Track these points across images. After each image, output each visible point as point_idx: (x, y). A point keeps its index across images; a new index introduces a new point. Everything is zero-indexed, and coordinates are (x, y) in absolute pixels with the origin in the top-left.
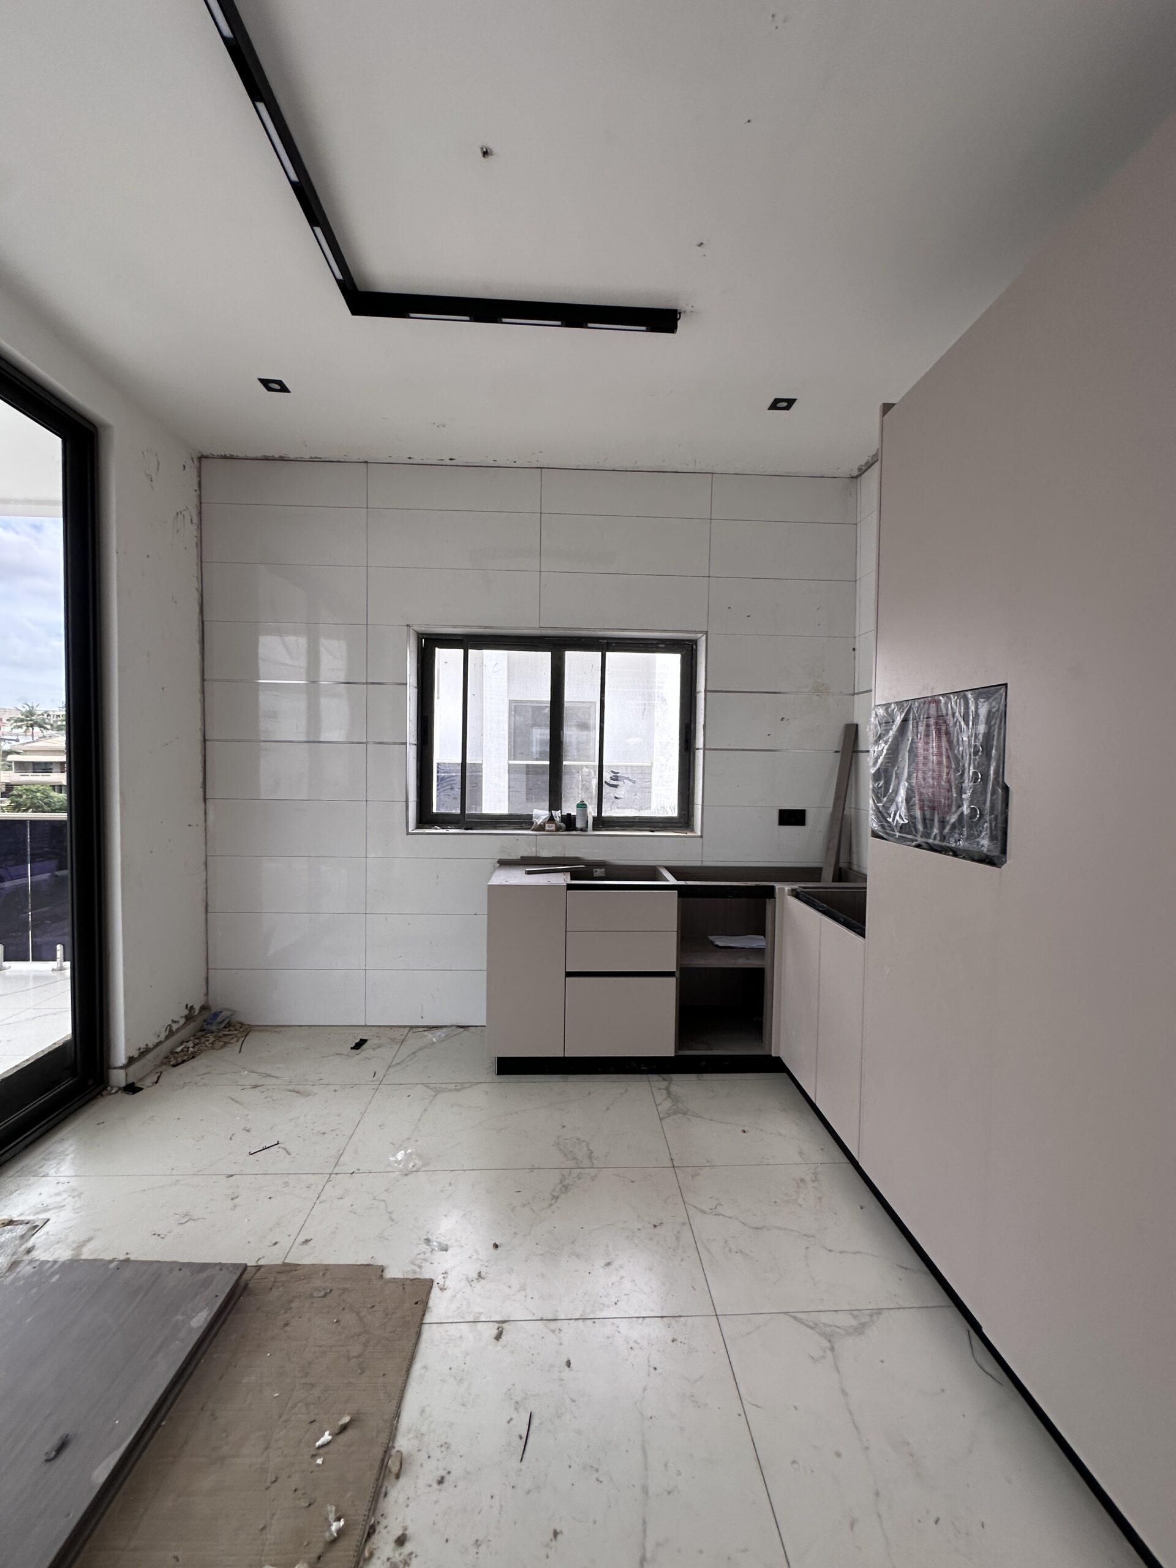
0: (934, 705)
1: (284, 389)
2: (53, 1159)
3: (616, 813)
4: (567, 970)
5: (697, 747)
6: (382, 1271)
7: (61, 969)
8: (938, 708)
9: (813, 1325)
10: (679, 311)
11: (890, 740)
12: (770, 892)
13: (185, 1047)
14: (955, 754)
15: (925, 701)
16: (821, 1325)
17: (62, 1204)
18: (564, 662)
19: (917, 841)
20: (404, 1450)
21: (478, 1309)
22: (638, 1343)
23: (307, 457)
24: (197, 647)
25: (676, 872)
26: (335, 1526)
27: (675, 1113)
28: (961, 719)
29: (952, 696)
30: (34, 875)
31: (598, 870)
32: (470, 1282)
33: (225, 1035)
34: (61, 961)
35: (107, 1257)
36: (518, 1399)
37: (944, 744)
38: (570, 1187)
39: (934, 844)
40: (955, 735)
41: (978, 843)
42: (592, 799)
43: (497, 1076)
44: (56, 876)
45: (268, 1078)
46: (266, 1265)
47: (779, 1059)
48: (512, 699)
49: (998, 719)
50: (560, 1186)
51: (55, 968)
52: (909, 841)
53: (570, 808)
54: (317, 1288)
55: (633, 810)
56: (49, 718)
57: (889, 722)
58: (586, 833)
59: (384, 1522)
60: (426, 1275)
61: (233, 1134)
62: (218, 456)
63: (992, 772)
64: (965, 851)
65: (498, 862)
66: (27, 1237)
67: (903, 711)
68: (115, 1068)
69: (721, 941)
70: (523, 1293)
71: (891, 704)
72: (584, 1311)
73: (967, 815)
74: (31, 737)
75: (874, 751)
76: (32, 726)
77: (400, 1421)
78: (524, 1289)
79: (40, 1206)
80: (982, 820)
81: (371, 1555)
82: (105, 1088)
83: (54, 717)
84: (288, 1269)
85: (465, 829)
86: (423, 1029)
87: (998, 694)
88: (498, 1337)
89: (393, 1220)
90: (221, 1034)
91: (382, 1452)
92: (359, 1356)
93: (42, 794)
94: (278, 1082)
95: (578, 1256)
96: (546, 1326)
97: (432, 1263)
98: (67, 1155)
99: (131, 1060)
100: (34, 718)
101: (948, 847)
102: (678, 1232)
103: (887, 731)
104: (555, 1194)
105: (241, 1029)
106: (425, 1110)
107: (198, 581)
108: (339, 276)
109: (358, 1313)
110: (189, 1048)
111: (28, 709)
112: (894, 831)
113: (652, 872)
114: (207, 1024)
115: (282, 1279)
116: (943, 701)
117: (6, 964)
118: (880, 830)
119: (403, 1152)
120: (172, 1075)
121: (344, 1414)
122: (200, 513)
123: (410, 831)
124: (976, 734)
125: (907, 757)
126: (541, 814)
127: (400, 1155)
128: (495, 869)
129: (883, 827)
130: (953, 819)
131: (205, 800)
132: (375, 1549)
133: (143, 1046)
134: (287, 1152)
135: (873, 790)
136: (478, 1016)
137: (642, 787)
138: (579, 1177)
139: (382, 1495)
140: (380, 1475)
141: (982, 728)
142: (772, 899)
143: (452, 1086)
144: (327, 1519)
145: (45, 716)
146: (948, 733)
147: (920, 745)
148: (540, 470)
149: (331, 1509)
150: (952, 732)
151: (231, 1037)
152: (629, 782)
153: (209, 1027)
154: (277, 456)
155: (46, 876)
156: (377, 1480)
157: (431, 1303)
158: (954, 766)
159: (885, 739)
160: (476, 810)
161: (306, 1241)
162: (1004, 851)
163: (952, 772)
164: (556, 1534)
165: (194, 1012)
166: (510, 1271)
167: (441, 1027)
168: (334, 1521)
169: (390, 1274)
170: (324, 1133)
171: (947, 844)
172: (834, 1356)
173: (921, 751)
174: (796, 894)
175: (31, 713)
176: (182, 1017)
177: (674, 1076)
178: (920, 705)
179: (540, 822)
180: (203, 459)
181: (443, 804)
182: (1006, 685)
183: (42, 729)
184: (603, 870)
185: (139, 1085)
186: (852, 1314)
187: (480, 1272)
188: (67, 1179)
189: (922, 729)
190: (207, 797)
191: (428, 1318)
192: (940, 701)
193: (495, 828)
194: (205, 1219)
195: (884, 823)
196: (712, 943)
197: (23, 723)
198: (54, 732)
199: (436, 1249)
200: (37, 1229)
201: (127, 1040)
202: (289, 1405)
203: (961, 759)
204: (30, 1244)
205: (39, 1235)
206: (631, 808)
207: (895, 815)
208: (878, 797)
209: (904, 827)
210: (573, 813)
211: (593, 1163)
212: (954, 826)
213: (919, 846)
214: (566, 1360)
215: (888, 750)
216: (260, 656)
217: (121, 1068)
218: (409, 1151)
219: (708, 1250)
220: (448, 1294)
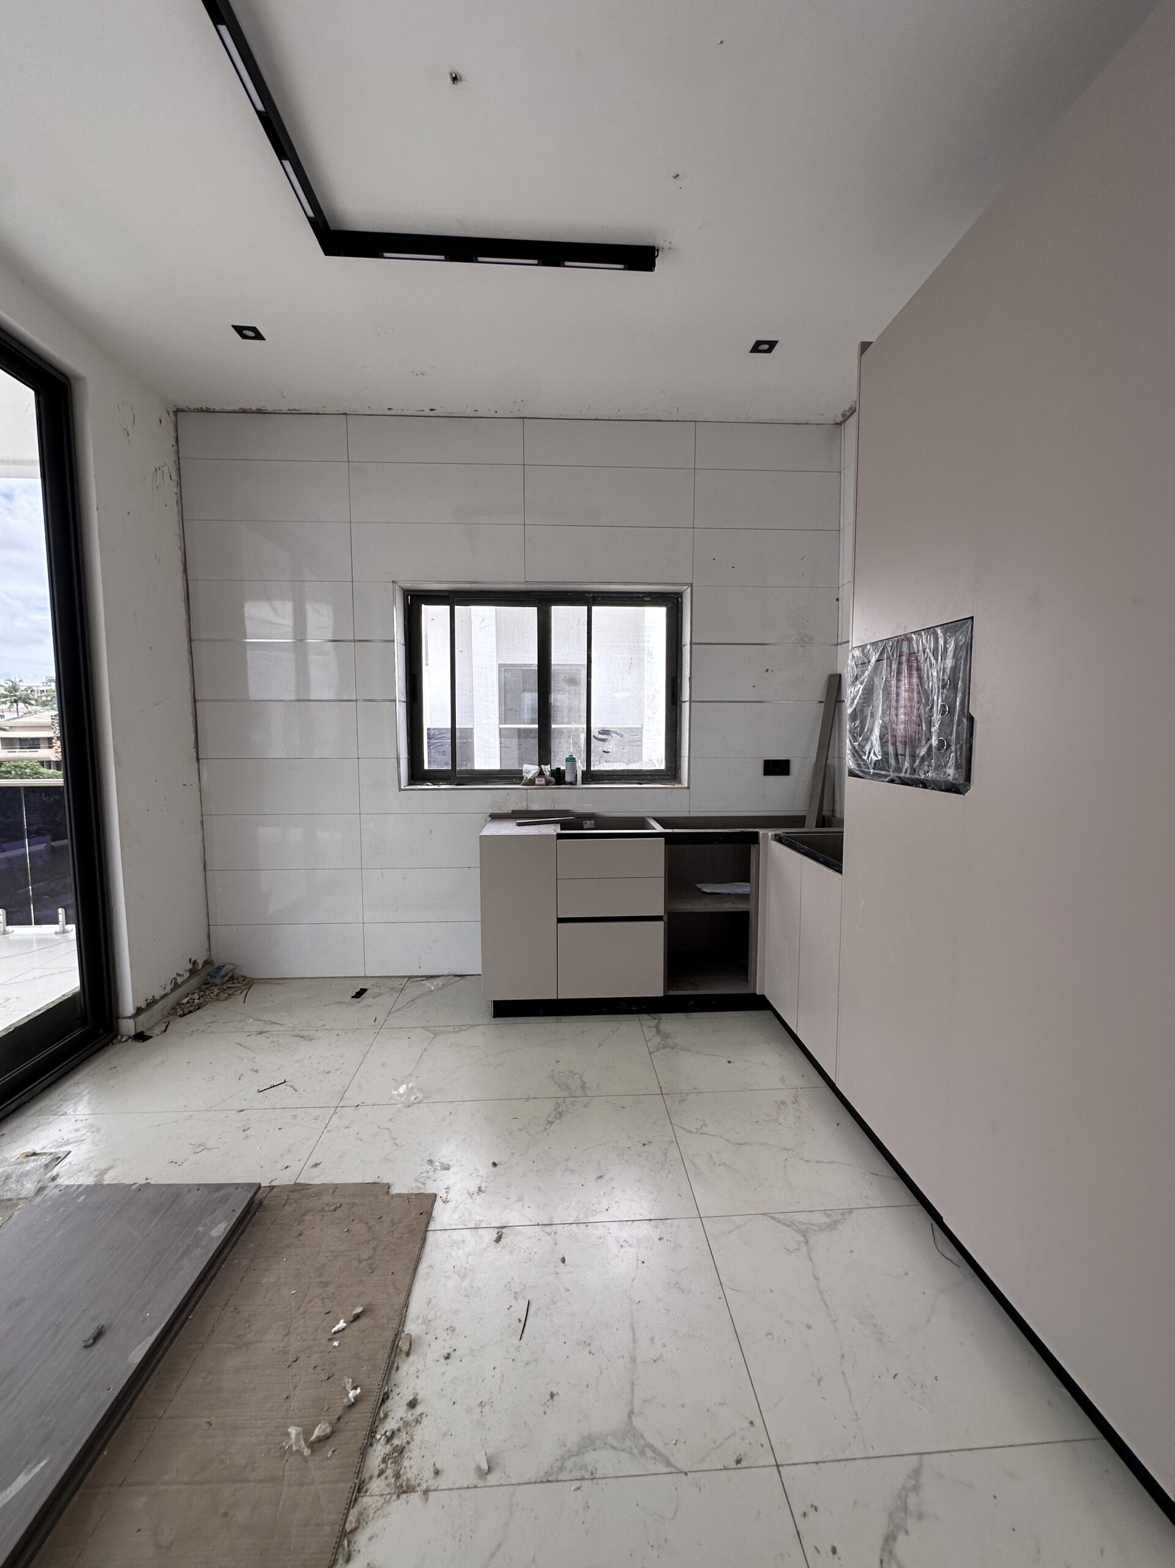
0: (906, 643)
1: (258, 336)
2: (70, 1100)
3: (604, 766)
4: (559, 917)
5: (683, 700)
6: (389, 1188)
7: (64, 932)
8: (910, 646)
9: (789, 1224)
10: (656, 249)
11: (865, 680)
12: (754, 838)
13: (191, 999)
14: (925, 690)
15: (898, 640)
16: (798, 1224)
17: (82, 1138)
18: (551, 617)
19: (889, 776)
20: (413, 1334)
21: (479, 1218)
22: (627, 1242)
23: (285, 409)
24: (182, 607)
25: (662, 821)
26: (352, 1394)
27: (664, 1047)
28: (931, 655)
29: (923, 633)
30: (31, 846)
31: (587, 822)
32: (471, 1195)
33: (228, 988)
34: (63, 924)
35: (127, 1181)
36: (518, 1290)
37: (915, 680)
38: (564, 1113)
39: (905, 778)
40: (926, 671)
41: (945, 772)
42: (580, 753)
43: (493, 1019)
44: (53, 846)
45: (273, 1025)
46: (279, 1186)
47: (763, 997)
48: (501, 663)
49: (966, 650)
50: (554, 1113)
51: (58, 931)
52: (883, 777)
53: (559, 762)
54: (328, 1204)
55: (622, 763)
56: (33, 693)
57: (865, 663)
58: (575, 786)
59: (396, 1390)
60: (430, 1189)
61: (242, 1075)
62: (194, 409)
63: (958, 703)
64: (933, 781)
65: (490, 816)
66: (50, 1167)
67: (878, 651)
68: (124, 1018)
69: (707, 888)
70: (520, 1203)
71: (867, 645)
72: (578, 1217)
73: (935, 747)
74: (16, 713)
75: (851, 692)
76: (16, 701)
77: (408, 1310)
78: (522, 1200)
79: (61, 1140)
80: (949, 751)
81: (386, 1416)
82: (116, 1037)
83: (38, 692)
84: (299, 1188)
85: (456, 785)
86: (421, 979)
87: (964, 627)
88: (498, 1240)
89: (397, 1145)
90: (224, 987)
91: (393, 1335)
92: (369, 1258)
93: (32, 769)
94: (282, 1028)
95: (572, 1171)
96: (543, 1231)
97: (435, 1181)
98: (84, 1096)
99: (139, 1011)
100: (18, 694)
101: (917, 779)
102: (666, 1149)
103: (863, 672)
104: (551, 1119)
105: (245, 982)
106: (425, 1050)
107: (180, 540)
108: (311, 214)
109: (367, 1224)
110: (194, 999)
111: (11, 684)
112: (868, 768)
113: (641, 823)
114: (211, 978)
115: (294, 1197)
116: (914, 638)
117: (10, 928)
118: (856, 768)
119: (404, 1086)
120: (179, 1025)
121: (357, 1306)
122: (179, 469)
123: (402, 787)
124: (944, 668)
125: (881, 696)
126: (530, 770)
127: (402, 1089)
128: (487, 822)
129: (859, 765)
130: (923, 752)
131: (198, 760)
132: (388, 1411)
133: (150, 997)
134: (294, 1089)
135: (850, 731)
136: (473, 965)
137: (630, 741)
138: (573, 1104)
139: (394, 1369)
140: (392, 1353)
141: (949, 663)
142: (756, 845)
143: (451, 1029)
144: (345, 1388)
145: (29, 692)
146: (918, 669)
147: (894, 682)
148: (522, 420)
149: (348, 1382)
150: (922, 667)
151: (236, 989)
152: (617, 736)
153: (213, 980)
154: (254, 408)
155: (42, 846)
156: (390, 1357)
157: (434, 1214)
158: (923, 701)
159: (861, 680)
160: (466, 765)
161: (316, 1165)
162: (968, 778)
163: (922, 707)
164: (552, 1395)
165: (198, 966)
166: (508, 1185)
167: (439, 976)
168: (352, 1390)
169: (395, 1190)
170: (329, 1072)
171: (917, 776)
172: (808, 1248)
173: (894, 689)
174: (779, 839)
175: (14, 688)
176: (187, 971)
177: (664, 1016)
178: (893, 644)
179: (531, 775)
180: (178, 413)
181: (435, 761)
182: (972, 618)
183: (27, 705)
184: (593, 822)
185: (148, 1033)
186: (825, 1214)
187: (480, 1187)
188: (86, 1117)
189: (894, 666)
190: (200, 758)
191: (432, 1226)
192: (912, 638)
193: (486, 783)
194: (218, 1148)
195: (860, 762)
196: (699, 890)
197: (7, 699)
198: (39, 708)
199: (439, 1168)
200: (59, 1161)
201: (134, 991)
202: (305, 1300)
203: (930, 693)
204: (54, 1172)
205: (62, 1165)
206: (620, 762)
207: (870, 753)
208: (854, 737)
209: (878, 762)
210: (563, 768)
211: (585, 1093)
212: (923, 759)
213: (892, 781)
214: (561, 1257)
215: (863, 690)
216: (246, 615)
217: (130, 1017)
218: (410, 1085)
219: (694, 1164)
220: (450, 1206)
